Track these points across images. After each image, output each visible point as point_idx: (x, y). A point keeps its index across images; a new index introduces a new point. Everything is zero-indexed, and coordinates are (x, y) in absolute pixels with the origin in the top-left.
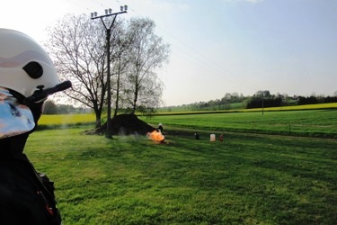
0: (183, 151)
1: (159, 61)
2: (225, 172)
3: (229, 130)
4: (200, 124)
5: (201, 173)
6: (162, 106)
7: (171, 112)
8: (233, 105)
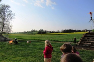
0: (19, 46)
1: (11, 18)
2: (31, 52)
3: (32, 40)
4: (24, 38)
5: (24, 52)
6: (12, 32)
7: (15, 34)
8: (34, 33)
